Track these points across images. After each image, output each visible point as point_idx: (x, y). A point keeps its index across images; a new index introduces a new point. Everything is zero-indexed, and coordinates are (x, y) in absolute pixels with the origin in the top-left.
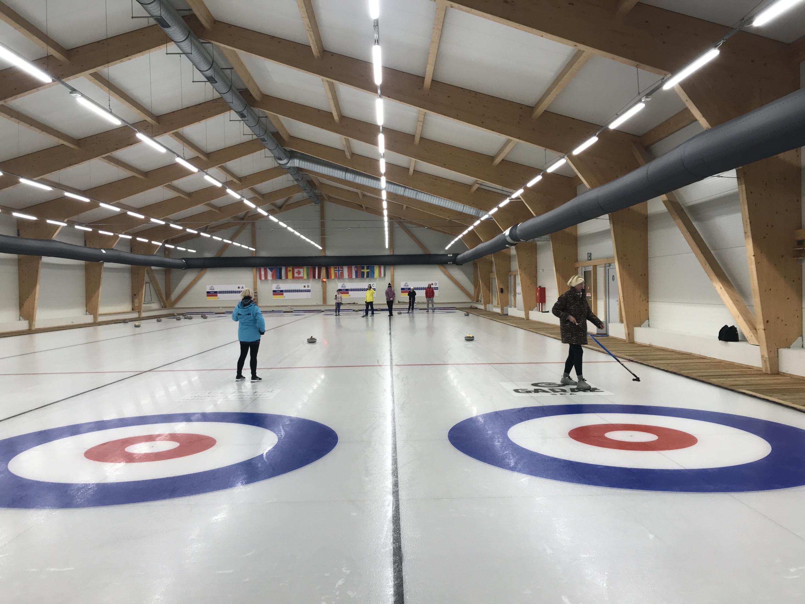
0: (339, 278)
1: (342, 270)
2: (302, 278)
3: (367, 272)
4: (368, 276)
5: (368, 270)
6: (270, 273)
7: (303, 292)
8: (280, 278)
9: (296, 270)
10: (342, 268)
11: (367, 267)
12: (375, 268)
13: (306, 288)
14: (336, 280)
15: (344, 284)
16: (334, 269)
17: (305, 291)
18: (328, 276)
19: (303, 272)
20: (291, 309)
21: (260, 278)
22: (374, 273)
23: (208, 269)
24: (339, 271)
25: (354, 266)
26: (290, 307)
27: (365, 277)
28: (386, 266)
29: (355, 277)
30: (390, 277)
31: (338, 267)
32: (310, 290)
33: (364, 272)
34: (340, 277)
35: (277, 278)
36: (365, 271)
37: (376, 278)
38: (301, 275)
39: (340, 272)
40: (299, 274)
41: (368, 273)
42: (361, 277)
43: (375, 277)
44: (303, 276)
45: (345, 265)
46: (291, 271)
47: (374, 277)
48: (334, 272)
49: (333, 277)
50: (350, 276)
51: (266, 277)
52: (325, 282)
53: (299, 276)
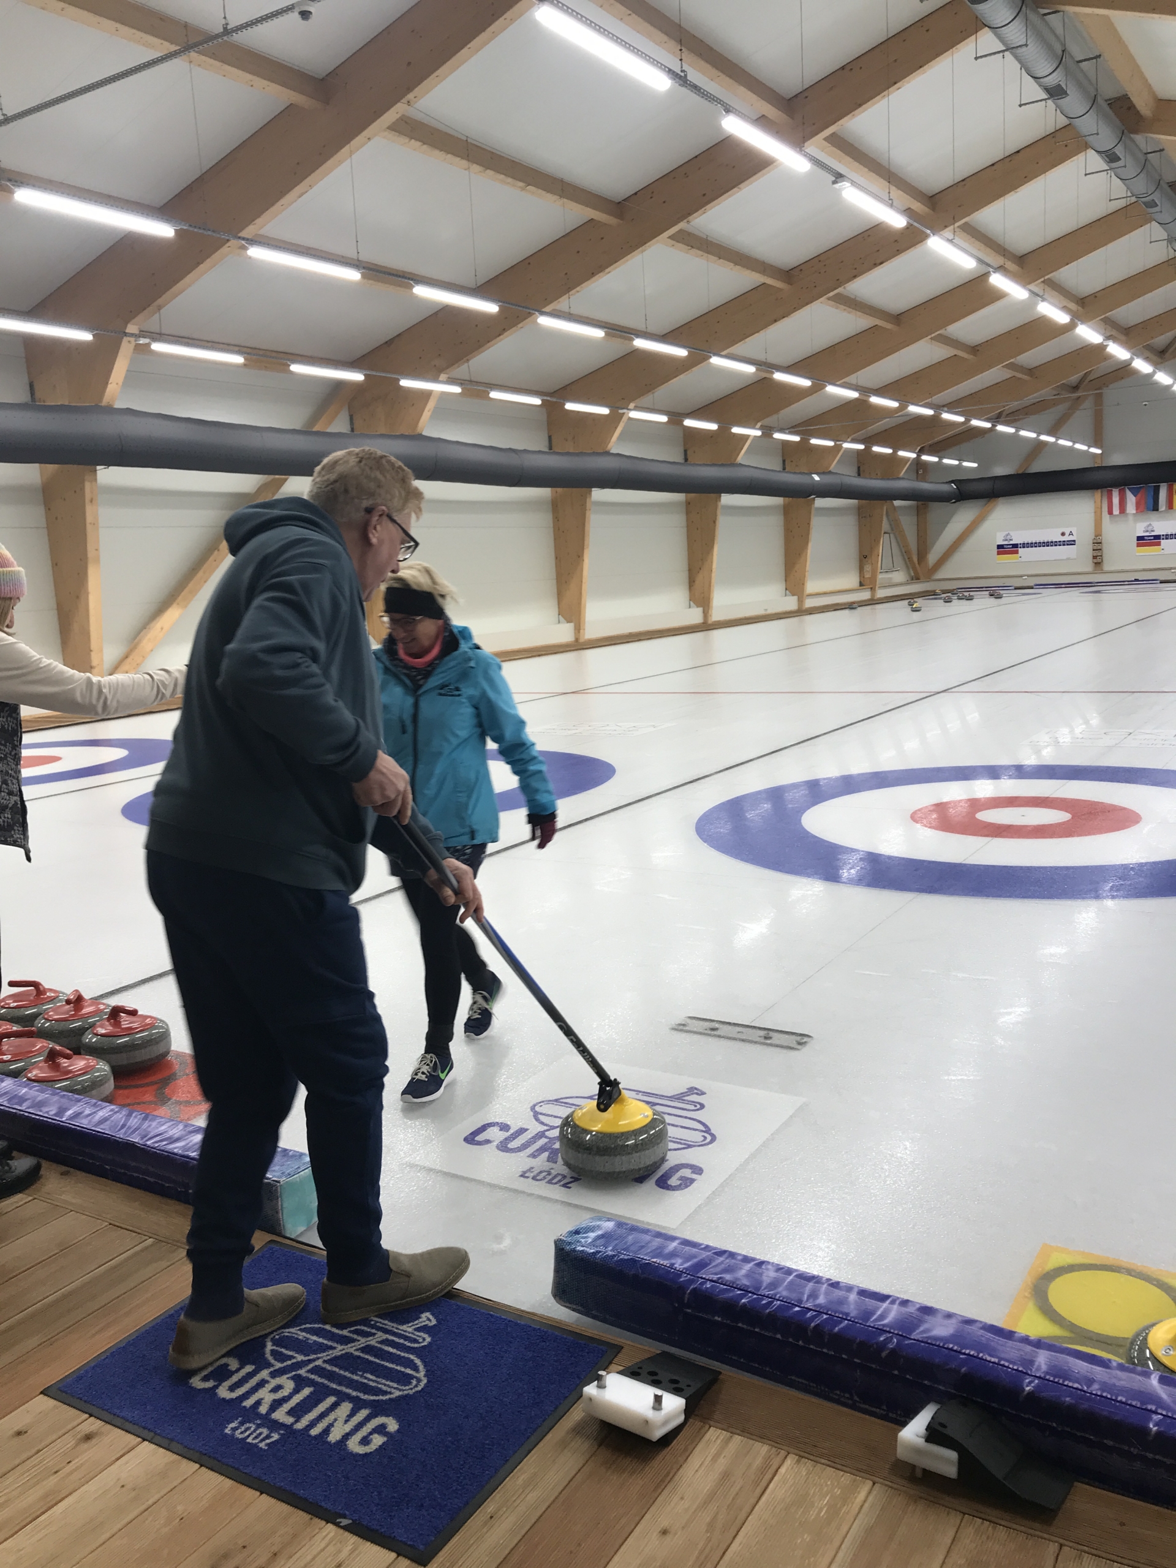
6: (1131, 499)
21: (1110, 512)
23: (1001, 499)
35: (1148, 509)
51: (1123, 509)
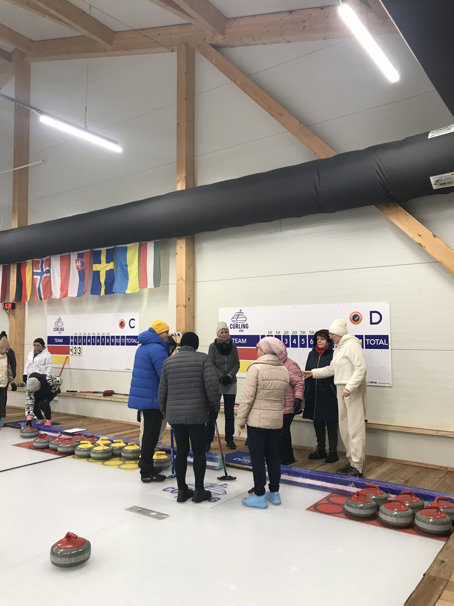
0: (42, 298)
1: (47, 272)
3: (107, 273)
4: (109, 289)
5: (111, 266)
10: (49, 263)
11: (107, 251)
12: (129, 255)
16: (33, 268)
22: (125, 274)
24: (42, 274)
25: (77, 253)
27: (102, 291)
28: (163, 241)
29: (77, 295)
31: (40, 260)
33: (99, 273)
36: (103, 267)
39: (43, 276)
41: (110, 274)
42: (91, 291)
43: (128, 292)
45: (56, 252)
48: (32, 277)
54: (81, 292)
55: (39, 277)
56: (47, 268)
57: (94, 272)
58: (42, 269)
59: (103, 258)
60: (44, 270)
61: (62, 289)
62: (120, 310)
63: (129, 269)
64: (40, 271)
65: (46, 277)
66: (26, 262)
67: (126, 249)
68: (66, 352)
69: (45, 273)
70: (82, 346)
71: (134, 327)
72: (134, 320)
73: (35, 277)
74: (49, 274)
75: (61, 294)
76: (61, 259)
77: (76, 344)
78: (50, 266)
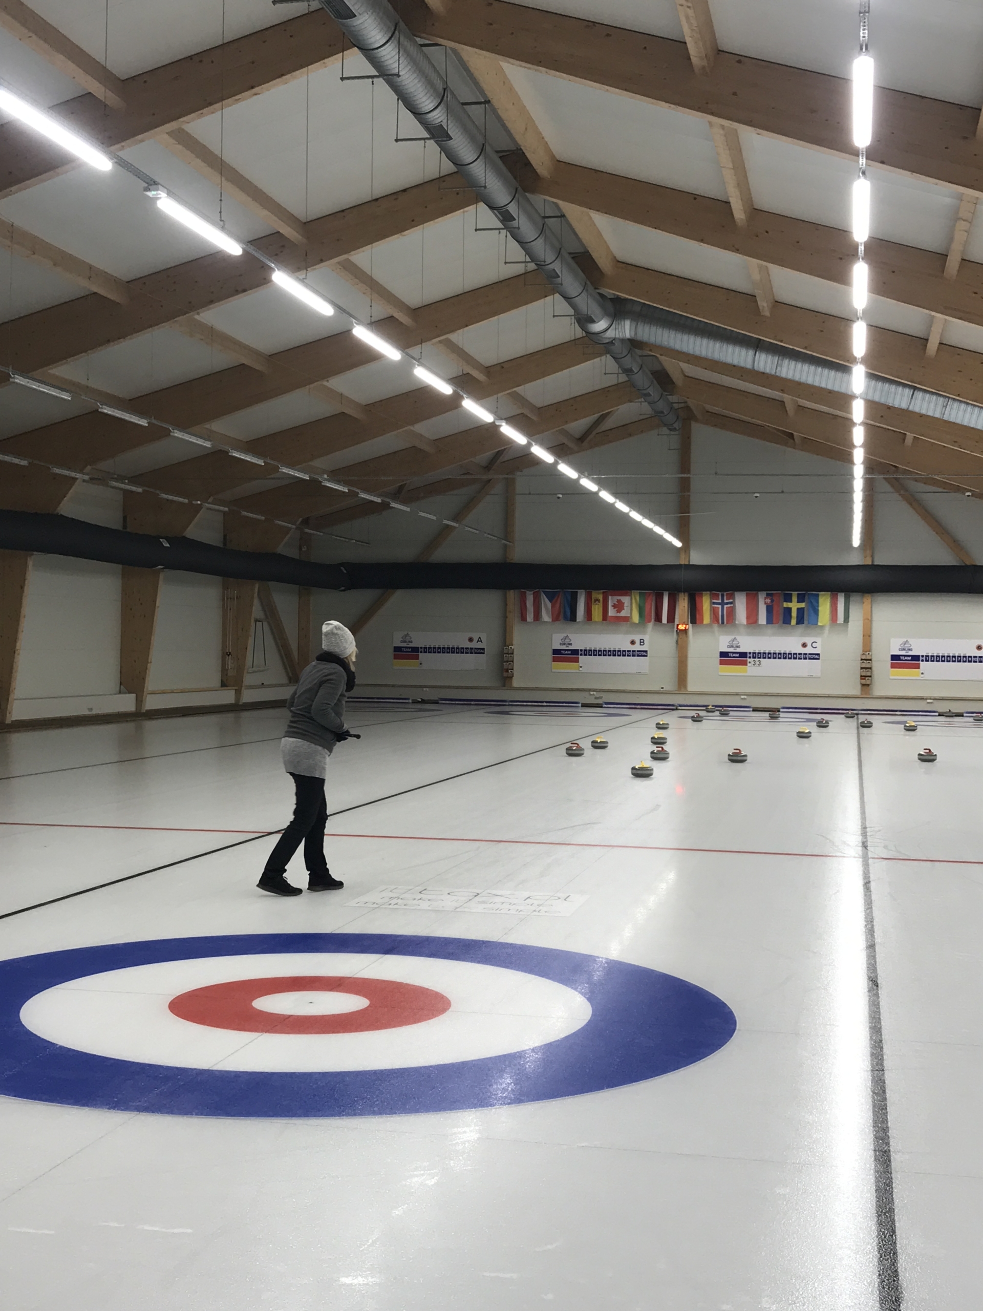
0: (723, 623)
1: (731, 603)
2: (626, 619)
3: (798, 609)
4: (800, 621)
5: (803, 605)
6: (546, 604)
7: (628, 656)
8: (573, 618)
9: (611, 601)
10: (732, 596)
11: (798, 594)
12: (821, 600)
13: (637, 647)
14: (715, 626)
15: (735, 639)
16: (711, 598)
17: (633, 654)
18: (694, 617)
19: (631, 605)
20: (596, 698)
21: (523, 616)
22: (816, 612)
24: (723, 604)
25: (765, 592)
26: (595, 693)
27: (794, 622)
28: (851, 594)
29: (765, 623)
30: (861, 623)
31: (720, 593)
32: (646, 652)
33: (789, 610)
34: (726, 620)
35: (566, 618)
36: (794, 606)
37: (822, 627)
38: (623, 614)
39: (725, 606)
40: (619, 611)
41: (800, 611)
42: (781, 622)
43: (819, 624)
44: (629, 615)
45: (741, 589)
46: (599, 601)
47: (817, 624)
48: (711, 606)
49: (707, 619)
50: (752, 618)
51: (537, 616)
52: (685, 631)
53: (618, 615)
54: (770, 621)
55: (720, 606)
56: (731, 601)
57: (785, 608)
58: (723, 600)
59: (795, 599)
60: (726, 601)
61: (748, 618)
62: (802, 635)
63: (820, 608)
64: (720, 601)
65: (730, 607)
66: (702, 594)
67: (818, 595)
68: (745, 663)
69: (727, 603)
70: (761, 660)
71: (816, 647)
72: (816, 642)
73: (716, 606)
74: (732, 605)
75: (747, 621)
76: (747, 596)
77: (754, 658)
78: (734, 599)
